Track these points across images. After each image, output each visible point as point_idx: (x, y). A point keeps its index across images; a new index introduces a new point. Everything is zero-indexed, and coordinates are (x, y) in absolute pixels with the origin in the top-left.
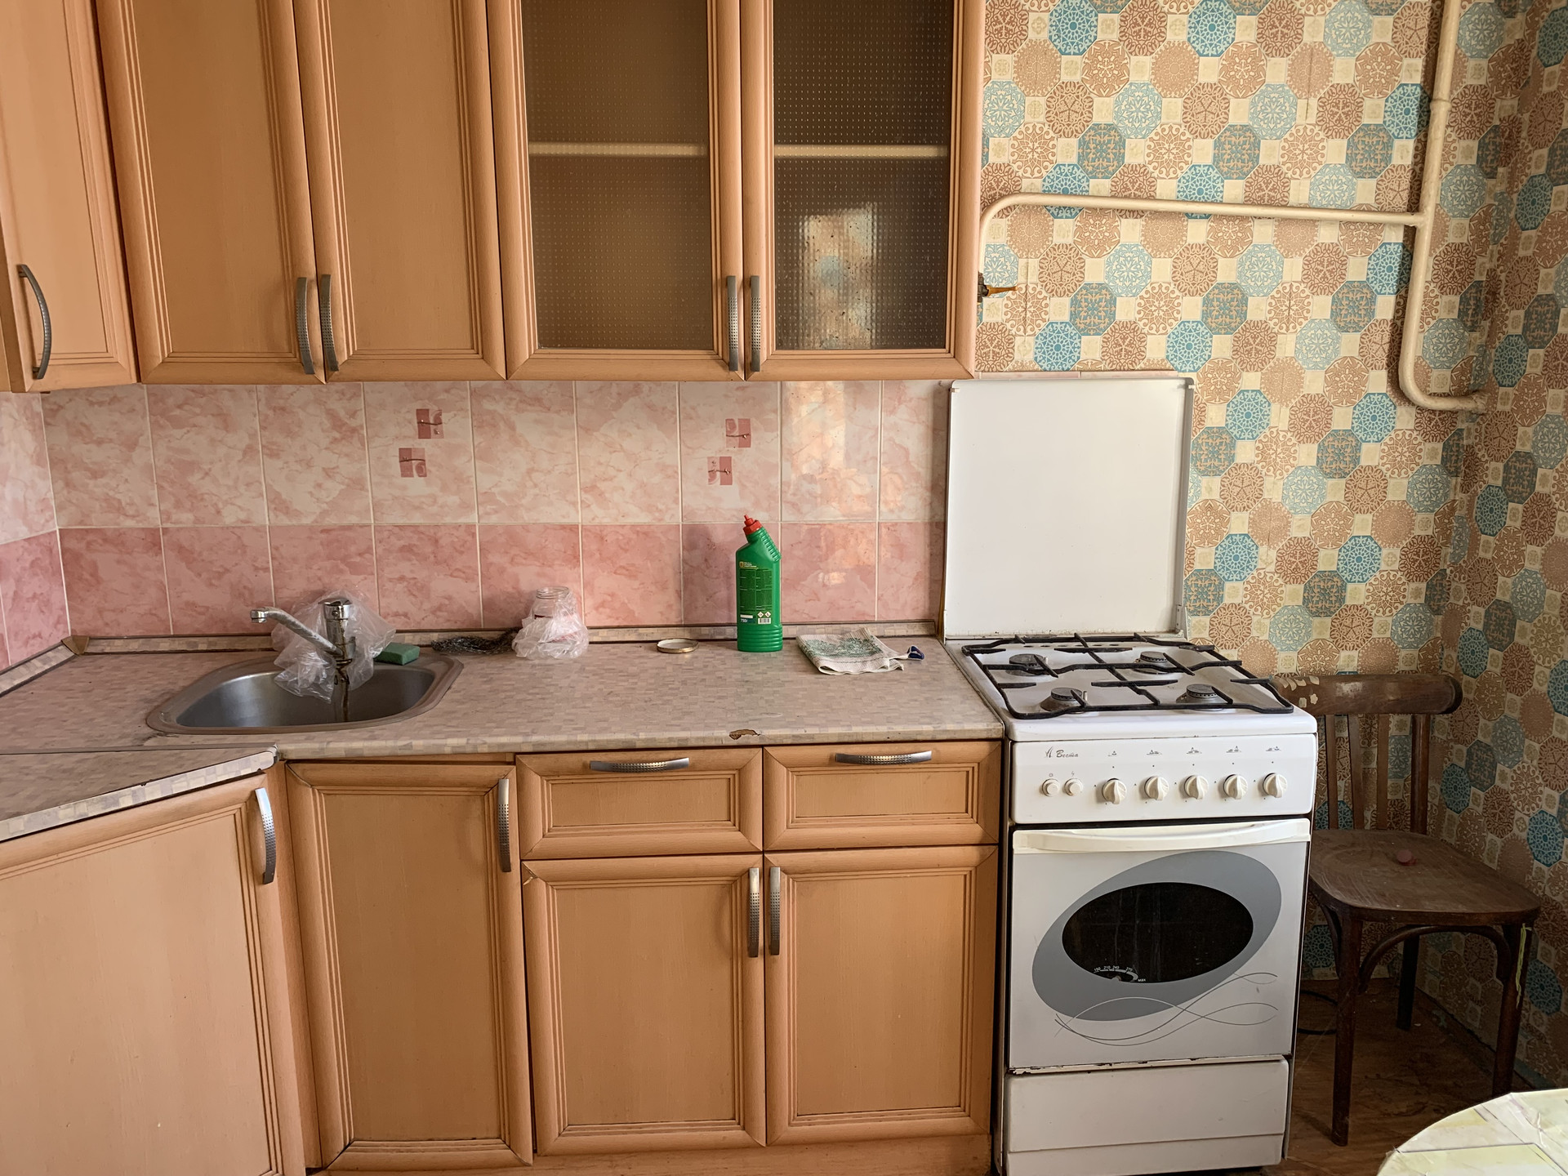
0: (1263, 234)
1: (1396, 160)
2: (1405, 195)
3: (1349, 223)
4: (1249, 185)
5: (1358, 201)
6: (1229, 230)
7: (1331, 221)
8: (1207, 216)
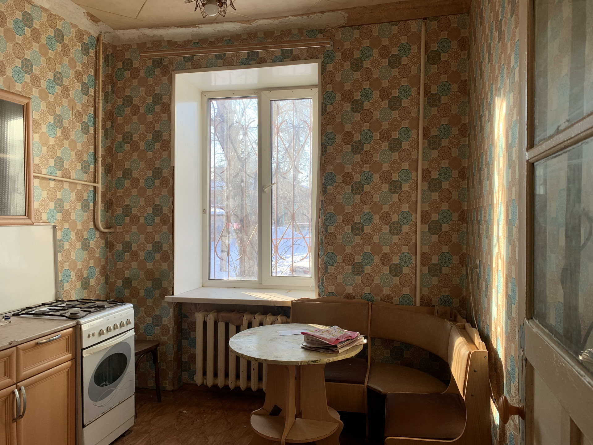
0: (66, 186)
1: (91, 170)
2: (93, 178)
3: (83, 184)
4: (62, 172)
5: (84, 179)
6: (59, 184)
7: (79, 184)
8: (54, 180)
